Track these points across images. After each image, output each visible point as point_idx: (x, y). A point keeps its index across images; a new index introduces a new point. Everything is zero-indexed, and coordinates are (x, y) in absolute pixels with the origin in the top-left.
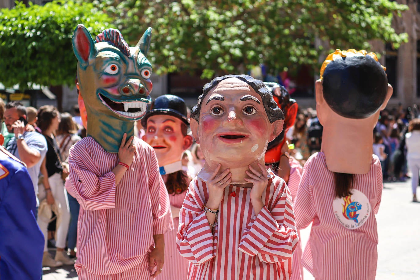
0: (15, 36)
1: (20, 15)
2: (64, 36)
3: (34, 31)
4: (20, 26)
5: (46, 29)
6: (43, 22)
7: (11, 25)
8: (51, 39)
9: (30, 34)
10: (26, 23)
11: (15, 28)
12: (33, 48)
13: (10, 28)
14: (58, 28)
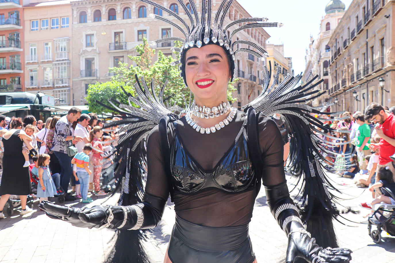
0: (95, 94)
1: (98, 86)
2: (113, 94)
3: (102, 92)
4: (97, 90)
5: (106, 91)
6: (105, 89)
7: (94, 90)
8: (108, 95)
9: (100, 93)
10: (99, 89)
11: (95, 91)
12: (101, 98)
13: (93, 91)
14: (111, 91)
